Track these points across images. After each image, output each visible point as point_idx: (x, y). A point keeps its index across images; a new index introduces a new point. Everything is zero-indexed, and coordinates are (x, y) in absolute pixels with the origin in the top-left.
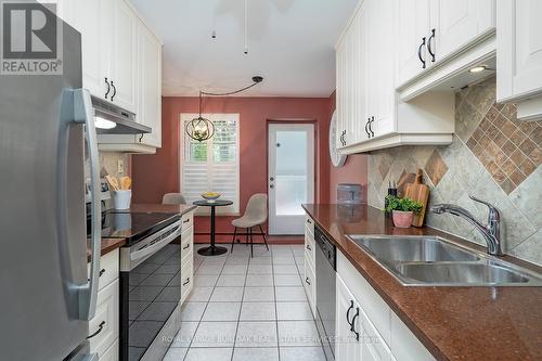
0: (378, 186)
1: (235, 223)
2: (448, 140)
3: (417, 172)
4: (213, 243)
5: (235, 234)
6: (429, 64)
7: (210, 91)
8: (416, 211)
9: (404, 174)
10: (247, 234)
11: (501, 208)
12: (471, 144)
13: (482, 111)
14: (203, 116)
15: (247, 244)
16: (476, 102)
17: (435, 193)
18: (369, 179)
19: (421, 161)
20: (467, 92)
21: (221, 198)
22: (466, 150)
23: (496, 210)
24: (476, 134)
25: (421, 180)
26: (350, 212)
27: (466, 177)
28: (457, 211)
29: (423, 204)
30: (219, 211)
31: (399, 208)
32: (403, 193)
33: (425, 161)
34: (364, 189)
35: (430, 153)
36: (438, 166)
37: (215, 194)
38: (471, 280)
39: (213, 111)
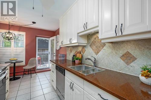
0: (70, 55)
1: (24, 68)
2: (86, 45)
3: (79, 51)
4: (14, 76)
5: (24, 72)
6: (86, 29)
7: (14, 23)
8: (80, 60)
9: (76, 51)
10: (29, 71)
11: (96, 58)
12: (90, 46)
13: (92, 39)
14: (11, 31)
15: (28, 74)
16: (91, 38)
17: (83, 56)
18: (67, 53)
19: (80, 49)
20: (90, 35)
21: (18, 60)
22: (89, 47)
23: (95, 59)
24: (91, 44)
25: (80, 53)
26: (62, 61)
27: (89, 52)
28: (89, 59)
29: (81, 58)
30: (17, 64)
31: (77, 59)
32: (76, 56)
33: (81, 49)
34: (66, 55)
35: (82, 47)
36: (84, 50)
37: (15, 59)
38: (92, 72)
39: (14, 30)
